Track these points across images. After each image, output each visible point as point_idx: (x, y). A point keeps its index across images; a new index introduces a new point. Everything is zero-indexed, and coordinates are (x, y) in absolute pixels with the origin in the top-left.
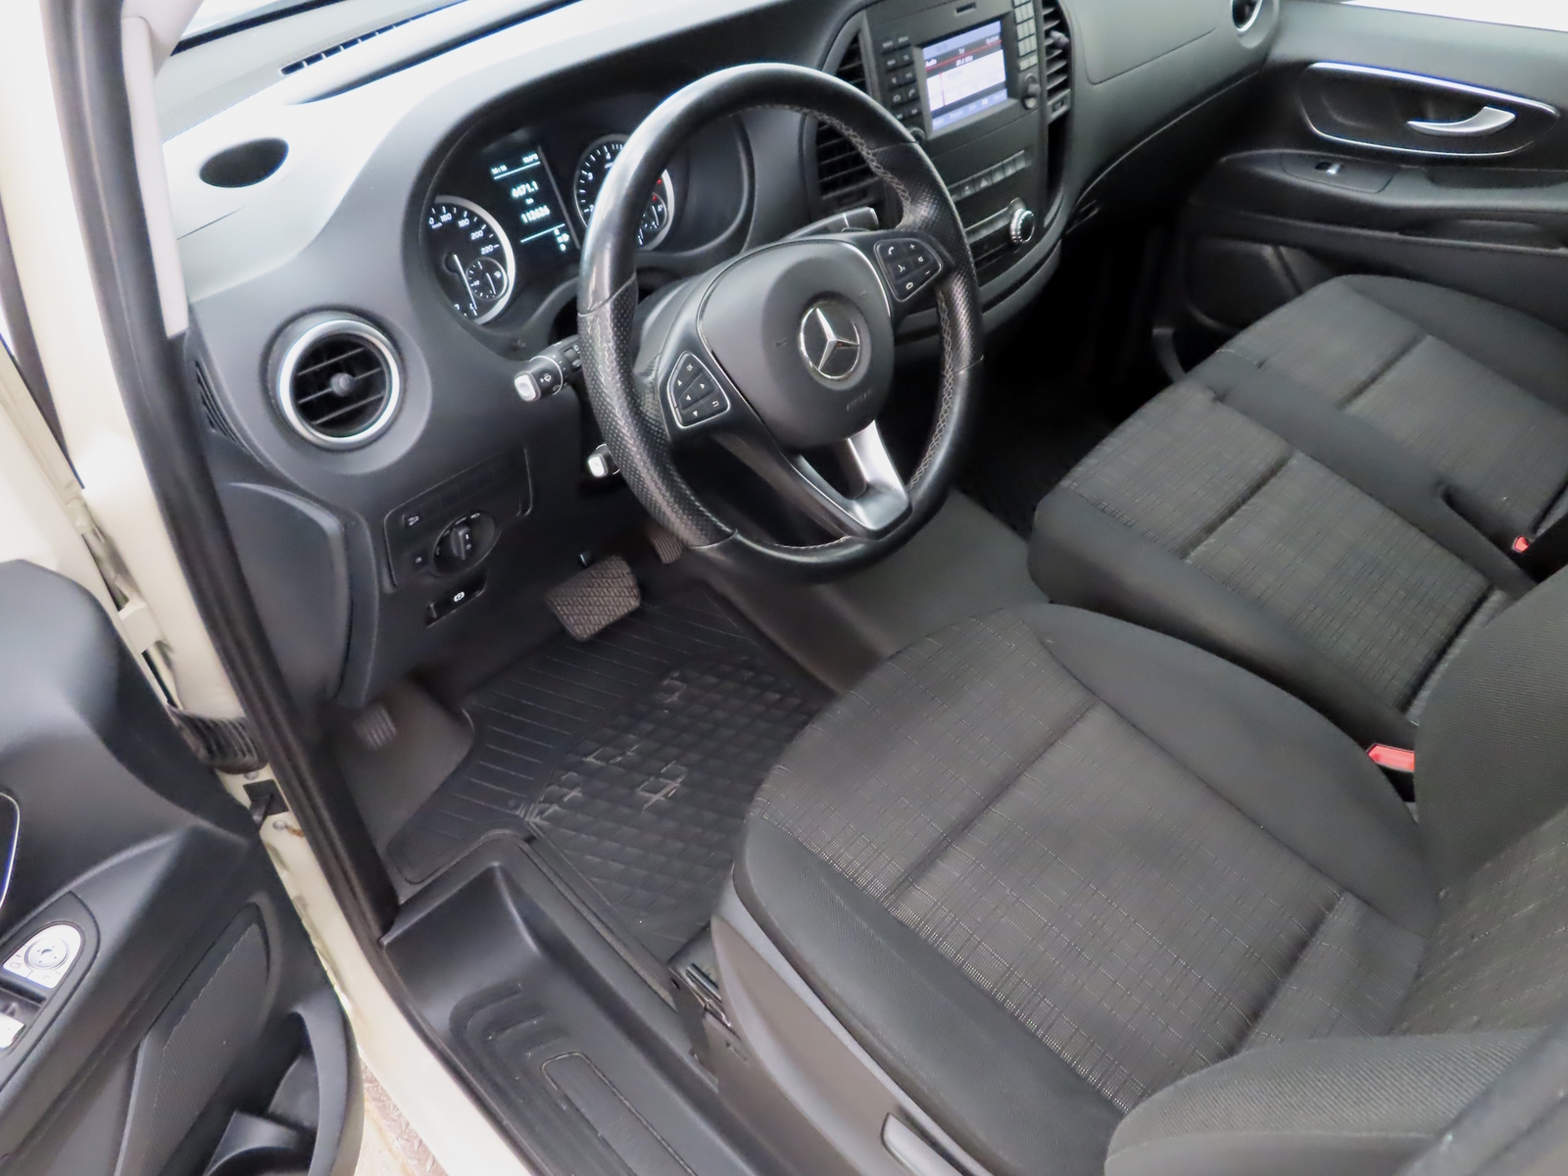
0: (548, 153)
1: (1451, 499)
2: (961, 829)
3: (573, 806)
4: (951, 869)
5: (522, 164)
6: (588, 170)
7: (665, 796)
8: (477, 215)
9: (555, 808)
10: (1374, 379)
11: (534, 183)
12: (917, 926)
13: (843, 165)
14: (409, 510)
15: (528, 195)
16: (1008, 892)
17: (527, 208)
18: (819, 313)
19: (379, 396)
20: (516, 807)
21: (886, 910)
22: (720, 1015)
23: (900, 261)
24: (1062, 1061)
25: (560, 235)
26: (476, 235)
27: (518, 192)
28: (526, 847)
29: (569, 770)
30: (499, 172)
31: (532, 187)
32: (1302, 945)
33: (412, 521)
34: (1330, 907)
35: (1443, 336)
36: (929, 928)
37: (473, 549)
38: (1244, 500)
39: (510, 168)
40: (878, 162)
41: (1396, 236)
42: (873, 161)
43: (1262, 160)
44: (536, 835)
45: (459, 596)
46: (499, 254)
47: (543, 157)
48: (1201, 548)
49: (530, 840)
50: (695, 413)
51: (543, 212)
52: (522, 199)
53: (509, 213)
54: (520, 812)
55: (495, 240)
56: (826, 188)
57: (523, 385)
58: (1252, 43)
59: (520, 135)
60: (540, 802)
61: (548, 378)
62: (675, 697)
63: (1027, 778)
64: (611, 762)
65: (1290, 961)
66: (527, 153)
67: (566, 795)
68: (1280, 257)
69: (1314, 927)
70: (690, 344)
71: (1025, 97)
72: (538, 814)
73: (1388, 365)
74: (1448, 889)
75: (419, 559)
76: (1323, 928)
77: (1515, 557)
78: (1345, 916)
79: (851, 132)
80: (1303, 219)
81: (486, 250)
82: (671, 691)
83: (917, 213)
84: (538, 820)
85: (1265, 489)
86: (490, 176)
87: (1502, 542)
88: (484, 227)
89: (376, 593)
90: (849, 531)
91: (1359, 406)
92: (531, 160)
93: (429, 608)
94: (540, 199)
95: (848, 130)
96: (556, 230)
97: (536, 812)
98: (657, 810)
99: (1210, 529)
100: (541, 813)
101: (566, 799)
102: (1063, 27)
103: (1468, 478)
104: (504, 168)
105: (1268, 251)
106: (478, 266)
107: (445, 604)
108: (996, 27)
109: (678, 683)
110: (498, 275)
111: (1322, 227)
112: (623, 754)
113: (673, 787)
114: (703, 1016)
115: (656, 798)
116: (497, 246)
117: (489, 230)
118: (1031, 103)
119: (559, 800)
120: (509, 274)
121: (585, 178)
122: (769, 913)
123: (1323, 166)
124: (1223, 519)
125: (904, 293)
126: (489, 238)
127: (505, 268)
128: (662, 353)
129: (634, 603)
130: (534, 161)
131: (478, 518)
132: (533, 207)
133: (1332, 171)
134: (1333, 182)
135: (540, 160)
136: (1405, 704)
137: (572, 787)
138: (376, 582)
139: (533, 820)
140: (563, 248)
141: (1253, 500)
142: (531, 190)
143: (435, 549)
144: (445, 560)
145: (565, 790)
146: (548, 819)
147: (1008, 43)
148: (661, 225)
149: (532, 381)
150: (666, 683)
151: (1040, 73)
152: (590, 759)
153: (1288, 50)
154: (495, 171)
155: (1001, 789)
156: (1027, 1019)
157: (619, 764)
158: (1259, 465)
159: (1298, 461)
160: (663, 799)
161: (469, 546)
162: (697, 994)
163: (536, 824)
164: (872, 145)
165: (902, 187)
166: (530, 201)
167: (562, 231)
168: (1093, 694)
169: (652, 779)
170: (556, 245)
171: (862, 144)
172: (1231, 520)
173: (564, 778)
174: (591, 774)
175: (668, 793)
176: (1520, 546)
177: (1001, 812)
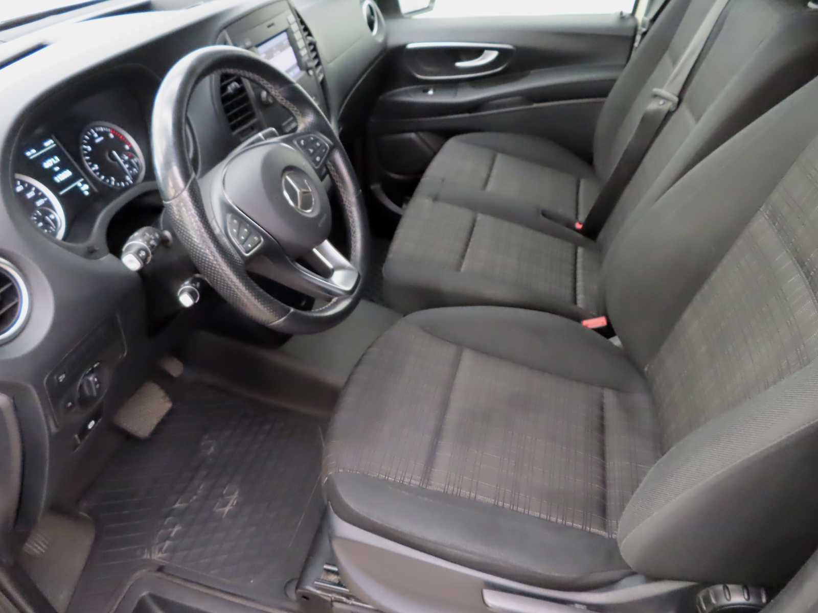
0: (58, 138)
1: (544, 214)
2: (438, 434)
3: (179, 536)
4: (445, 454)
5: (44, 147)
6: (86, 145)
7: (232, 505)
8: (27, 183)
9: (168, 543)
10: (489, 176)
11: (56, 158)
12: (445, 489)
13: (241, 112)
14: (57, 371)
15: (55, 165)
16: (476, 452)
17: (57, 173)
18: (288, 178)
19: (14, 303)
20: (143, 554)
21: (426, 488)
22: (342, 600)
23: (308, 147)
24: (543, 519)
25: (82, 186)
26: (30, 195)
27: (48, 164)
28: (159, 574)
29: (166, 517)
30: (32, 153)
31: (55, 160)
32: (602, 418)
33: (62, 378)
34: (602, 397)
35: (504, 152)
36: (451, 488)
37: (100, 387)
38: (469, 240)
39: (38, 151)
40: (282, 97)
41: (467, 115)
42: (278, 96)
43: (400, 94)
44: (161, 564)
45: (91, 425)
46: (48, 204)
47: (56, 140)
48: (464, 266)
49: (161, 569)
50: (250, 246)
51: (67, 174)
52: (51, 169)
53: (46, 177)
54: (146, 556)
55: (43, 196)
56: (234, 128)
57: (131, 261)
58: (380, 39)
59: (39, 131)
60: (157, 544)
61: (143, 254)
62: (212, 449)
63: (453, 396)
64: (191, 501)
65: (602, 428)
66: (46, 139)
67: (172, 532)
68: (420, 137)
69: (602, 408)
70: (228, 209)
71: (307, 69)
72: (159, 552)
73: (491, 169)
74: (648, 365)
75: (70, 404)
76: (604, 407)
77: (578, 231)
78: (610, 398)
79: (265, 82)
80: (425, 117)
81: (40, 203)
82: (208, 447)
83: (305, 122)
84: (160, 555)
85: (474, 233)
86: (27, 158)
87: (571, 226)
88: (34, 189)
89: (47, 437)
90: (336, 295)
91: (490, 187)
92: (49, 144)
93: (75, 439)
94: (63, 166)
95: (263, 81)
96: (79, 183)
97: (157, 550)
98: (233, 515)
99: (463, 256)
100: (160, 550)
101: (173, 534)
102: (310, 34)
103: (545, 205)
104: (34, 151)
105: (413, 135)
106: (37, 214)
107: (84, 431)
108: (284, 35)
109: (210, 441)
110: (52, 217)
111: (433, 118)
112: (195, 494)
113: (233, 499)
114: (332, 606)
115: (227, 509)
116: (46, 199)
117: (37, 191)
118: (311, 72)
119: (168, 538)
120: (59, 214)
121: (86, 150)
122: (372, 519)
123: (426, 91)
124: (465, 250)
125: (317, 163)
126: (39, 195)
127: (54, 210)
128: (215, 217)
129: (168, 405)
130: (51, 144)
131: (99, 365)
132: (60, 172)
133: (431, 92)
134: (431, 97)
135: (55, 143)
136: (575, 301)
137: (173, 527)
138: (46, 428)
139: (157, 556)
140: (87, 193)
141: (472, 239)
142: (55, 162)
143: (77, 395)
144: (84, 401)
145: (170, 529)
146: (166, 552)
147: (292, 43)
148: (140, 170)
149: (135, 257)
150: (203, 444)
151: (309, 57)
152: (177, 505)
153: (395, 41)
154: (28, 154)
155: (445, 405)
156: (517, 508)
157: (196, 501)
158: (467, 223)
159: (480, 217)
160: (232, 507)
161: (98, 386)
162: (324, 595)
163: (160, 558)
164: (277, 86)
165: (295, 109)
166: (57, 169)
167: (83, 183)
168: (460, 345)
169: (220, 500)
170: (81, 193)
171: (271, 88)
172: (469, 250)
173: (166, 522)
174: (183, 513)
175: (233, 503)
176: (579, 226)
177: (452, 417)
